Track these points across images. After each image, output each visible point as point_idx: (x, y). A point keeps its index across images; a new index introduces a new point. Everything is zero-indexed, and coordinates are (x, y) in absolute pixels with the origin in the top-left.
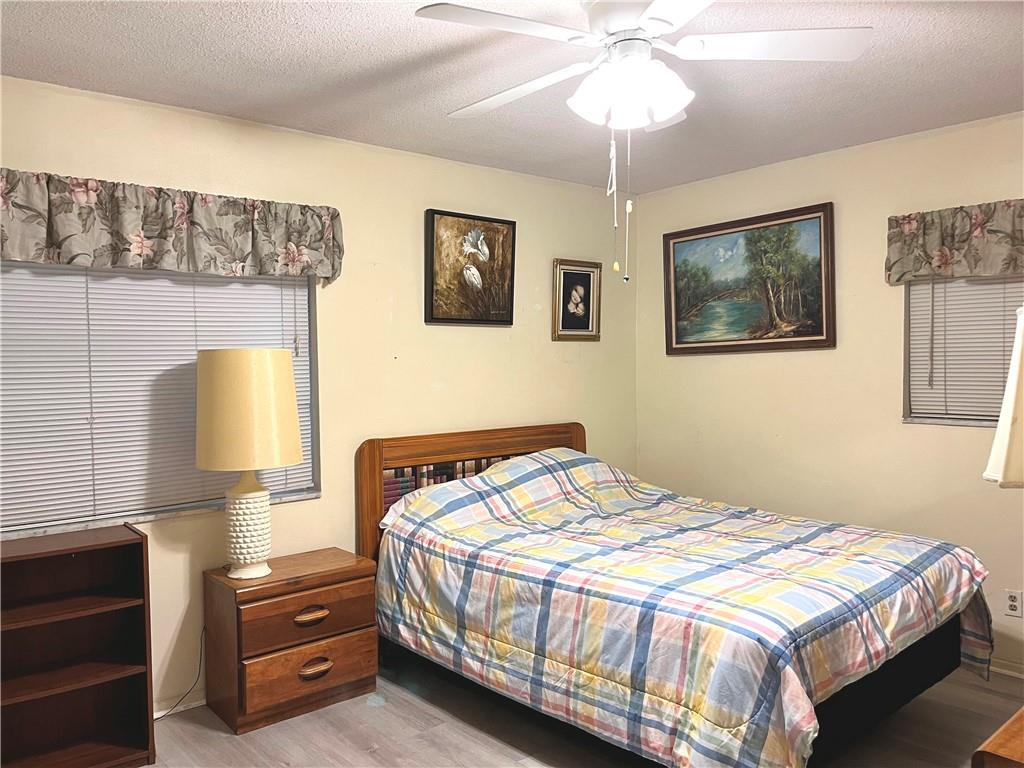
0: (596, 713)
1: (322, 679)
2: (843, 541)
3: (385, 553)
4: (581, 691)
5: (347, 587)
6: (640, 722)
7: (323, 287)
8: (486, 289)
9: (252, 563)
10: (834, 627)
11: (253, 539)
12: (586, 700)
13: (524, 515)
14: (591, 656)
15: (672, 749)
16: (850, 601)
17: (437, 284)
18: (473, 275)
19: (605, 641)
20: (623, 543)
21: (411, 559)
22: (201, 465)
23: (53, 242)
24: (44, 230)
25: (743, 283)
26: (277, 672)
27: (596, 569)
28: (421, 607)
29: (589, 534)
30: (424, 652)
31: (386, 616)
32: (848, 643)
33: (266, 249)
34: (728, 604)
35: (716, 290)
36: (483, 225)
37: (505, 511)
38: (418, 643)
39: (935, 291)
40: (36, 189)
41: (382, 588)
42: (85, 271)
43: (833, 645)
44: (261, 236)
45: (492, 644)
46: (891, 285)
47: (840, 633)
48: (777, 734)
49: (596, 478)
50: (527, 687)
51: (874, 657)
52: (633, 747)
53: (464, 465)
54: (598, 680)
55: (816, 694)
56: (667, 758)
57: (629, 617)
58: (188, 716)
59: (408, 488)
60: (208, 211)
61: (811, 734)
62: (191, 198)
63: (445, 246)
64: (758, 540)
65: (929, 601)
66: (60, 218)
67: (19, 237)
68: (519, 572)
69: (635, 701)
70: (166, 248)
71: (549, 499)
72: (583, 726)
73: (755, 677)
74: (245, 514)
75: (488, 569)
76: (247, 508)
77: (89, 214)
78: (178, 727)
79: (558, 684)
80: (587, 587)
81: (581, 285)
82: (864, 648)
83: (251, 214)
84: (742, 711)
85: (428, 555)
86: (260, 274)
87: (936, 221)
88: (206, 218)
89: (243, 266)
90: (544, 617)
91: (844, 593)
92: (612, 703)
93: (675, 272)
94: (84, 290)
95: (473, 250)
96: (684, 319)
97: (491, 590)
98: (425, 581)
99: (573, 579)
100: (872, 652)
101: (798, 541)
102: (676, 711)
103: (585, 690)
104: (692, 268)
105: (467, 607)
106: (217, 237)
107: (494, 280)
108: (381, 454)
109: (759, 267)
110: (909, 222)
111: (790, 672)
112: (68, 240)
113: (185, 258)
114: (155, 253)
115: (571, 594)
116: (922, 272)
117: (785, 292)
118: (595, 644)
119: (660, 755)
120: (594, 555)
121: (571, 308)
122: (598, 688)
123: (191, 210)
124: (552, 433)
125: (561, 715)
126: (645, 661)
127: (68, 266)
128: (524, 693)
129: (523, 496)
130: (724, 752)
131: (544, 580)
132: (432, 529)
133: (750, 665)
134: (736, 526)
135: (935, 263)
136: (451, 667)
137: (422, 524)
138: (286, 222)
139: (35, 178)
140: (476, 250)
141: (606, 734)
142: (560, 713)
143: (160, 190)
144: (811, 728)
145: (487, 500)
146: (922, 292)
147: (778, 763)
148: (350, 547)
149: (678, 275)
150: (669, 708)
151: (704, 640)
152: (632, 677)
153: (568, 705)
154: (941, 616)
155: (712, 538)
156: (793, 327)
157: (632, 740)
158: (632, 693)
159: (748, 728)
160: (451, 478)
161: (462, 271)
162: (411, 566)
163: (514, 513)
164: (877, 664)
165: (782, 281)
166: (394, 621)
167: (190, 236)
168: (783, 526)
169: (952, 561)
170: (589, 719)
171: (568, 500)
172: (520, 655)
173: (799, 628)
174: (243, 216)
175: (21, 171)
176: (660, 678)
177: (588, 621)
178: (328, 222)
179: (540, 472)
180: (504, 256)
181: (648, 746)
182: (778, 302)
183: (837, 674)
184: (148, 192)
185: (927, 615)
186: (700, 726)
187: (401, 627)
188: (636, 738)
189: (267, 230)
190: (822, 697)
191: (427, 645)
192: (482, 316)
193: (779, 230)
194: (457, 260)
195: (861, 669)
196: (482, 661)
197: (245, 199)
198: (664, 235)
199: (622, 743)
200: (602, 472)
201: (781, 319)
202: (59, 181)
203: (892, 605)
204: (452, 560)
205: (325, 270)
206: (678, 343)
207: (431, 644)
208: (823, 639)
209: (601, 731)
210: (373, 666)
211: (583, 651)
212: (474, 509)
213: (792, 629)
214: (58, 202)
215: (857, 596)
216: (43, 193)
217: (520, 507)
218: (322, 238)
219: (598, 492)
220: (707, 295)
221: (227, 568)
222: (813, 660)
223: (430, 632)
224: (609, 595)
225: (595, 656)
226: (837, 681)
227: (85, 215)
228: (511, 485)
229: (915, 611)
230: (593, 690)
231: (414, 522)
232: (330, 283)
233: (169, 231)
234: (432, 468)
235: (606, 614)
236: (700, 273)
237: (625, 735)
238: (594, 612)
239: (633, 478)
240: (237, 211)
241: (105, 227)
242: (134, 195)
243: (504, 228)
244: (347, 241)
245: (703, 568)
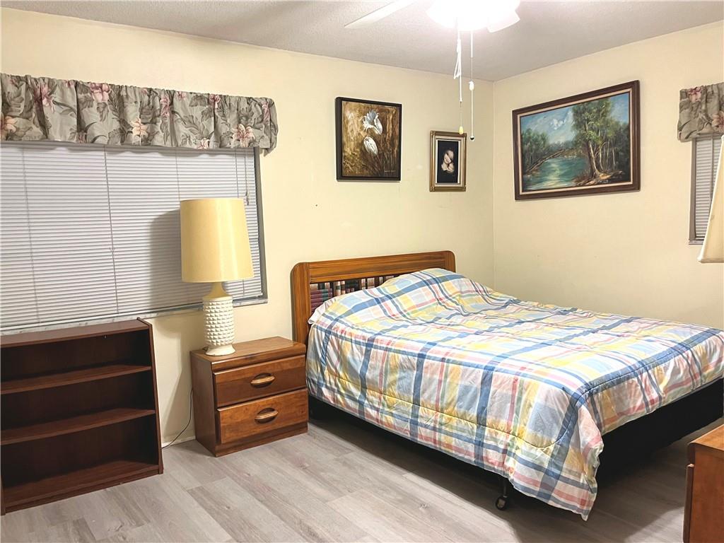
0: (454, 441)
1: (272, 422)
2: (637, 327)
3: (312, 340)
4: (443, 427)
5: (286, 362)
6: (482, 446)
7: (265, 156)
8: (381, 154)
9: (222, 345)
10: (619, 382)
11: (222, 329)
12: (447, 433)
13: (408, 314)
14: (450, 404)
15: (503, 463)
16: (634, 365)
17: (345, 152)
18: (371, 145)
19: (459, 392)
20: (477, 330)
21: (329, 343)
22: (185, 279)
23: (82, 128)
24: (76, 120)
25: (571, 145)
26: (240, 417)
27: (454, 346)
28: (337, 375)
29: (453, 325)
30: (339, 405)
31: (314, 382)
32: (631, 393)
33: (224, 129)
34: (544, 366)
35: (552, 151)
36: (378, 108)
37: (395, 311)
38: (336, 400)
39: (715, 145)
40: (68, 92)
41: (310, 363)
42: (104, 148)
43: (618, 394)
44: (220, 120)
45: (384, 398)
46: (683, 141)
47: (624, 386)
48: (575, 451)
49: (461, 289)
50: (408, 426)
51: (649, 403)
52: (478, 463)
53: (366, 280)
54: (455, 420)
55: (604, 426)
56: (500, 469)
57: (475, 377)
58: (184, 446)
59: (327, 296)
60: (183, 104)
61: (598, 451)
62: (171, 94)
63: (350, 124)
64: (574, 328)
65: (696, 368)
66: (85, 111)
67: (59, 125)
68: (402, 349)
69: (479, 432)
70: (156, 130)
71: (426, 303)
72: (445, 451)
73: (560, 413)
74: (216, 312)
75: (381, 348)
76: (217, 308)
77: (104, 108)
78: (179, 453)
79: (428, 423)
80: (447, 358)
81: (451, 150)
82: (642, 396)
83: (214, 105)
84: (551, 435)
85: (340, 340)
86: (220, 147)
87: (715, 92)
88: (182, 109)
89: (209, 142)
90: (419, 379)
91: (631, 360)
92: (464, 434)
93: (521, 138)
94: (104, 161)
95: (371, 126)
96: (528, 173)
97: (383, 362)
98: (339, 358)
99: (439, 352)
100: (649, 399)
101: (604, 328)
102: (507, 438)
103: (447, 427)
104: (534, 135)
105: (367, 374)
106: (190, 122)
107: (386, 148)
108: (308, 274)
109: (583, 132)
110: (695, 94)
111: (584, 411)
112: (91, 126)
113: (169, 137)
114: (149, 135)
115: (437, 362)
116: (705, 130)
117: (602, 150)
118: (452, 396)
119: (496, 467)
120: (454, 338)
121: (444, 167)
122: (455, 425)
123: (172, 103)
124: (430, 258)
125: (430, 444)
126: (486, 405)
127: (92, 145)
128: (406, 430)
129: (407, 301)
130: (537, 463)
131: (419, 354)
132: (343, 323)
133: (557, 407)
134: (560, 319)
135: (714, 123)
136: (357, 415)
137: (337, 320)
138: (237, 110)
139: (67, 84)
140: (373, 126)
141: (461, 455)
142: (430, 443)
143: (150, 90)
144: (598, 446)
145: (382, 304)
146: (705, 146)
147: (575, 471)
148: (289, 335)
149: (524, 140)
150: (502, 436)
151: (526, 390)
152: (478, 416)
153: (435, 436)
154: (705, 379)
155: (541, 327)
156: (608, 176)
157: (478, 459)
158: (478, 428)
159: (555, 447)
160: (357, 289)
161: (363, 142)
162: (330, 348)
163: (401, 313)
164: (652, 408)
165: (600, 142)
166: (319, 386)
167: (172, 122)
168: (595, 319)
169: (716, 341)
170: (449, 446)
171: (440, 304)
172: (403, 404)
173: (593, 381)
174: (207, 107)
175: (58, 79)
176: (496, 417)
177: (448, 380)
178: (266, 109)
179: (420, 285)
180: (393, 129)
181: (488, 461)
182: (597, 158)
183: (621, 414)
184: (142, 91)
185: (694, 377)
186: (523, 448)
187: (324, 389)
188: (480, 457)
189: (224, 116)
190: (608, 429)
191: (341, 401)
192: (377, 174)
193: (599, 104)
194: (359, 134)
195: (639, 411)
196: (377, 410)
197: (209, 94)
198: (513, 111)
199: (470, 461)
200: (466, 285)
201: (599, 170)
202: (83, 85)
203: (666, 369)
204: (357, 343)
205: (265, 143)
206: (524, 191)
207: (344, 400)
208: (611, 389)
209: (457, 453)
210: (305, 415)
211: (445, 400)
212: (373, 310)
213: (588, 382)
214: (83, 100)
215: (639, 362)
216: (73, 94)
217: (406, 308)
218: (262, 121)
219: (462, 299)
220: (545, 155)
221: (205, 350)
222: (602, 402)
223: (343, 391)
224: (461, 362)
225: (453, 404)
226: (621, 419)
227: (102, 108)
228: (399, 294)
229: (684, 373)
230: (452, 426)
231: (331, 319)
232: (268, 152)
233: (158, 118)
234: (344, 283)
235: (460, 375)
236: (540, 138)
237: (473, 455)
238: (452, 375)
239: (488, 289)
240: (203, 103)
241: (115, 117)
242: (133, 93)
243: (392, 109)
244: (280, 121)
245: (530, 345)
